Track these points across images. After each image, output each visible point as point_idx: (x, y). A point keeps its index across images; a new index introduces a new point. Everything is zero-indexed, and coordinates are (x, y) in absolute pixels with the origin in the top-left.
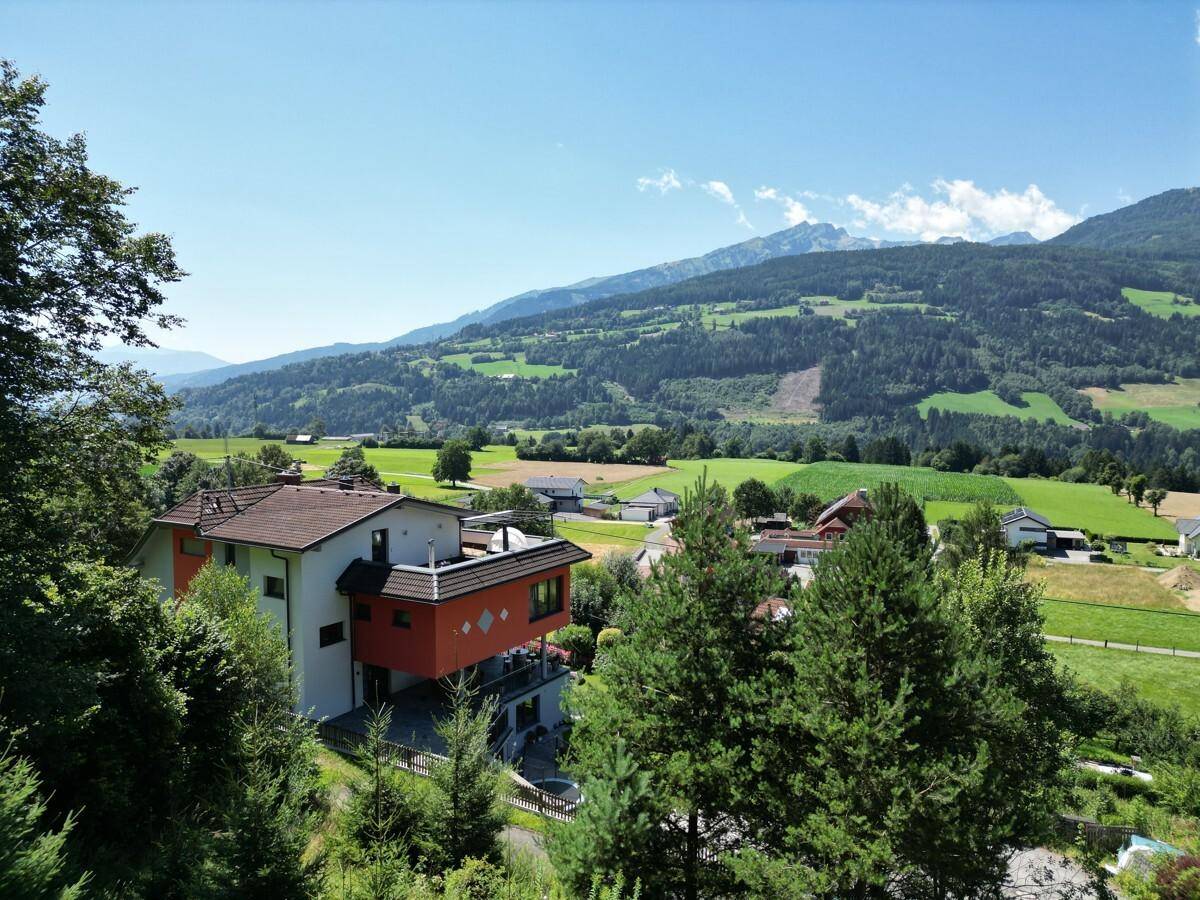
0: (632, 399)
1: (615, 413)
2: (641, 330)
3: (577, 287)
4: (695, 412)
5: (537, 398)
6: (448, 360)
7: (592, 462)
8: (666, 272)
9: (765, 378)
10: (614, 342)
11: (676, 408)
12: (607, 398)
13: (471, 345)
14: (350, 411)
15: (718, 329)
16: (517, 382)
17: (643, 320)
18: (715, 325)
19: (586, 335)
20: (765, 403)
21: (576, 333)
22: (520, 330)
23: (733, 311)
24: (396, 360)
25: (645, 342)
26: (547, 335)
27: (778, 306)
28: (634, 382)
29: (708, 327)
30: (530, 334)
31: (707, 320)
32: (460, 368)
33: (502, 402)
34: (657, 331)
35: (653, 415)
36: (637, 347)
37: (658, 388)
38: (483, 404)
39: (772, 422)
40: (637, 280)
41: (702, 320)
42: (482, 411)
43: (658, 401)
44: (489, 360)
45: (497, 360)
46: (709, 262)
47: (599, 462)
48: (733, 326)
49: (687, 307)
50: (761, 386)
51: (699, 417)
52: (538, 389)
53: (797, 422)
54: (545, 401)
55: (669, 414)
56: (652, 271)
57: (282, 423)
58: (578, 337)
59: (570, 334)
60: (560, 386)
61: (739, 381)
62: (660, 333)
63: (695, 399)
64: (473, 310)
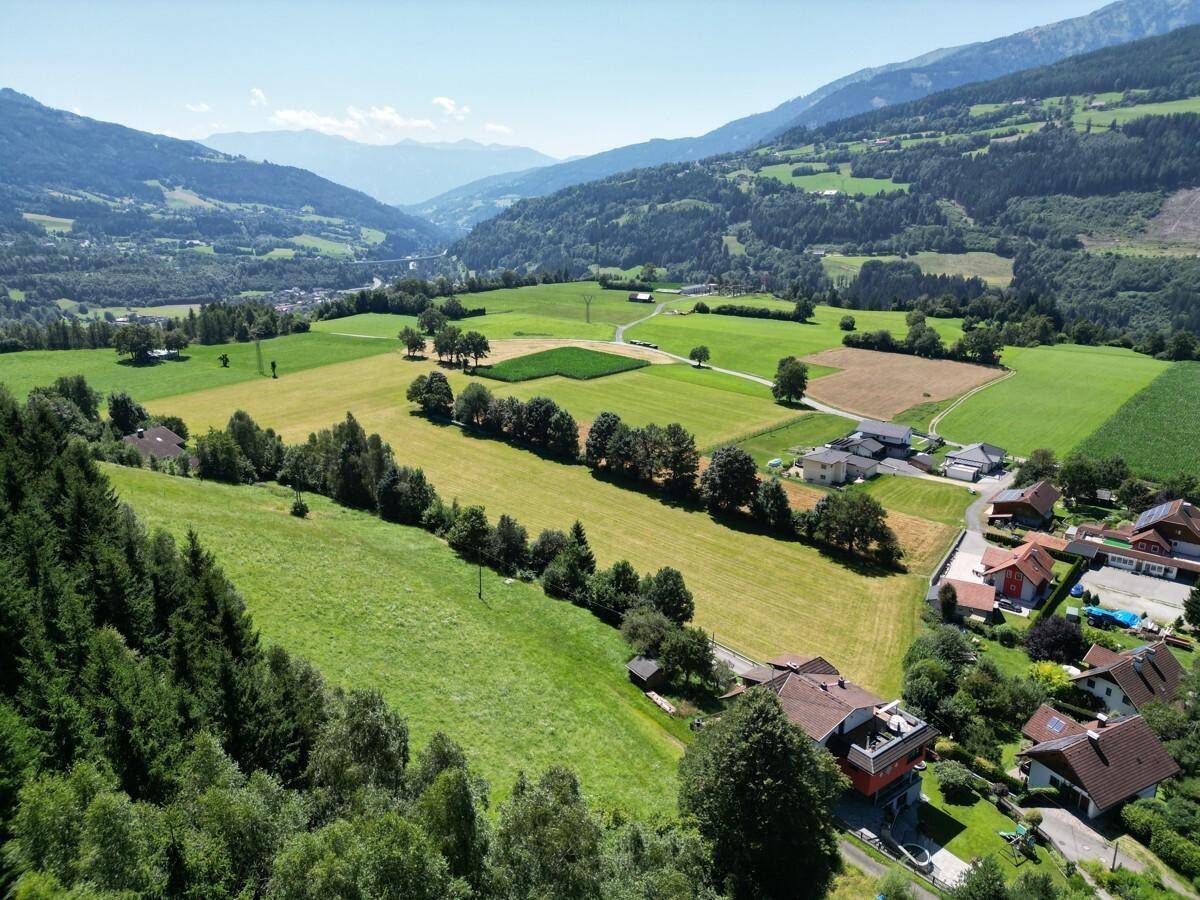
0: (971, 221)
1: (948, 238)
2: (992, 132)
3: (919, 63)
4: (1047, 239)
5: (860, 219)
6: (768, 172)
8: (1035, 40)
9: (1144, 196)
10: (956, 150)
11: (1024, 234)
12: (941, 220)
13: (794, 153)
14: (669, 231)
15: (1093, 130)
16: (839, 200)
17: (996, 119)
18: (1089, 126)
19: (925, 140)
20: (1141, 229)
21: (912, 138)
22: (847, 136)
23: (1117, 105)
24: (714, 171)
25: (995, 149)
26: (878, 141)
27: (1182, 96)
28: (976, 200)
29: (1080, 129)
30: (860, 139)
31: (1079, 119)
32: (780, 183)
33: (822, 224)
34: (1013, 133)
35: (994, 241)
36: (985, 156)
37: (1004, 208)
38: (801, 225)
39: (1145, 254)
41: (1074, 118)
42: (800, 233)
43: (1003, 224)
44: (811, 172)
45: (819, 172)
48: (1113, 126)
49: (1056, 100)
50: (1138, 208)
51: (1051, 246)
52: (863, 209)
53: (1179, 254)
54: (868, 223)
55: (1014, 241)
57: (607, 241)
58: (914, 142)
59: (906, 139)
60: (888, 205)
61: (1110, 201)
62: (1015, 138)
63: (1049, 223)
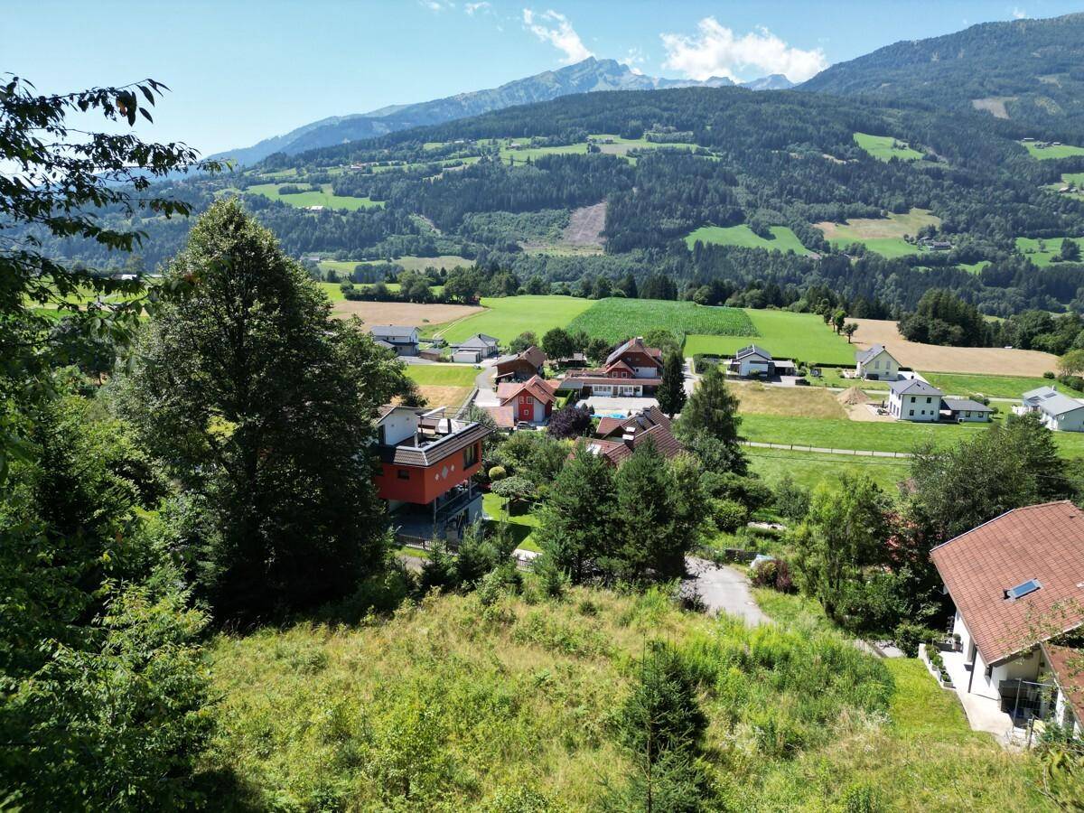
0: (438, 231)
1: (423, 245)
2: (443, 163)
3: (377, 115)
4: (497, 244)
5: (346, 230)
6: (255, 190)
7: (414, 302)
8: (463, 103)
9: (557, 212)
10: (419, 176)
11: (480, 241)
12: (415, 231)
13: (277, 175)
14: (158, 243)
15: (515, 164)
16: (326, 214)
17: (444, 153)
18: (512, 161)
19: (392, 167)
20: (558, 236)
21: (380, 165)
22: (325, 162)
23: (528, 147)
24: (199, 189)
25: (447, 175)
26: (352, 167)
27: (569, 144)
28: (439, 215)
29: (506, 163)
30: (336, 165)
31: (505, 155)
32: (268, 199)
33: (313, 234)
34: (459, 164)
35: (458, 247)
36: (441, 181)
37: (462, 222)
38: (294, 235)
39: (564, 254)
40: (437, 110)
41: (500, 155)
42: (293, 242)
43: (463, 233)
44: (297, 191)
45: (304, 191)
46: (503, 94)
47: (420, 302)
48: (528, 161)
49: (486, 142)
50: (554, 221)
51: (500, 250)
52: (348, 221)
53: (586, 254)
54: (354, 233)
55: (473, 247)
56: (450, 102)
58: (383, 169)
59: (375, 166)
60: (369, 218)
61: (536, 216)
62: (461, 168)
63: (496, 232)
64: (273, 135)
